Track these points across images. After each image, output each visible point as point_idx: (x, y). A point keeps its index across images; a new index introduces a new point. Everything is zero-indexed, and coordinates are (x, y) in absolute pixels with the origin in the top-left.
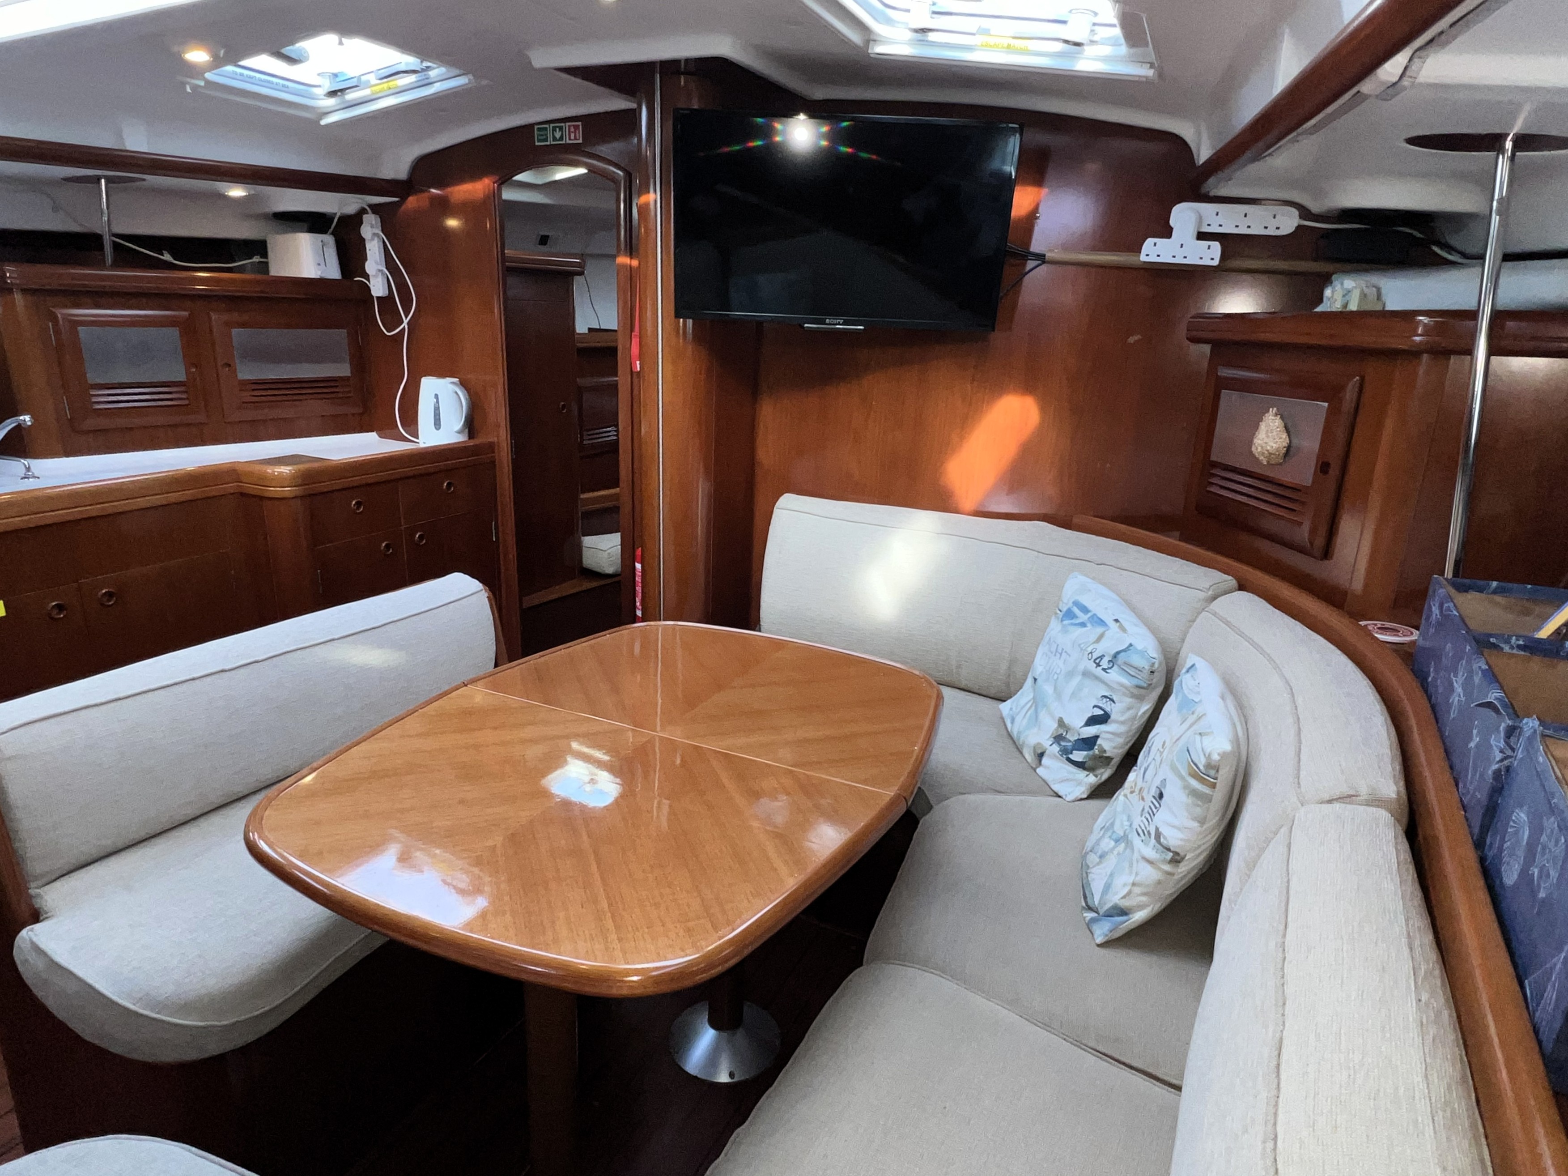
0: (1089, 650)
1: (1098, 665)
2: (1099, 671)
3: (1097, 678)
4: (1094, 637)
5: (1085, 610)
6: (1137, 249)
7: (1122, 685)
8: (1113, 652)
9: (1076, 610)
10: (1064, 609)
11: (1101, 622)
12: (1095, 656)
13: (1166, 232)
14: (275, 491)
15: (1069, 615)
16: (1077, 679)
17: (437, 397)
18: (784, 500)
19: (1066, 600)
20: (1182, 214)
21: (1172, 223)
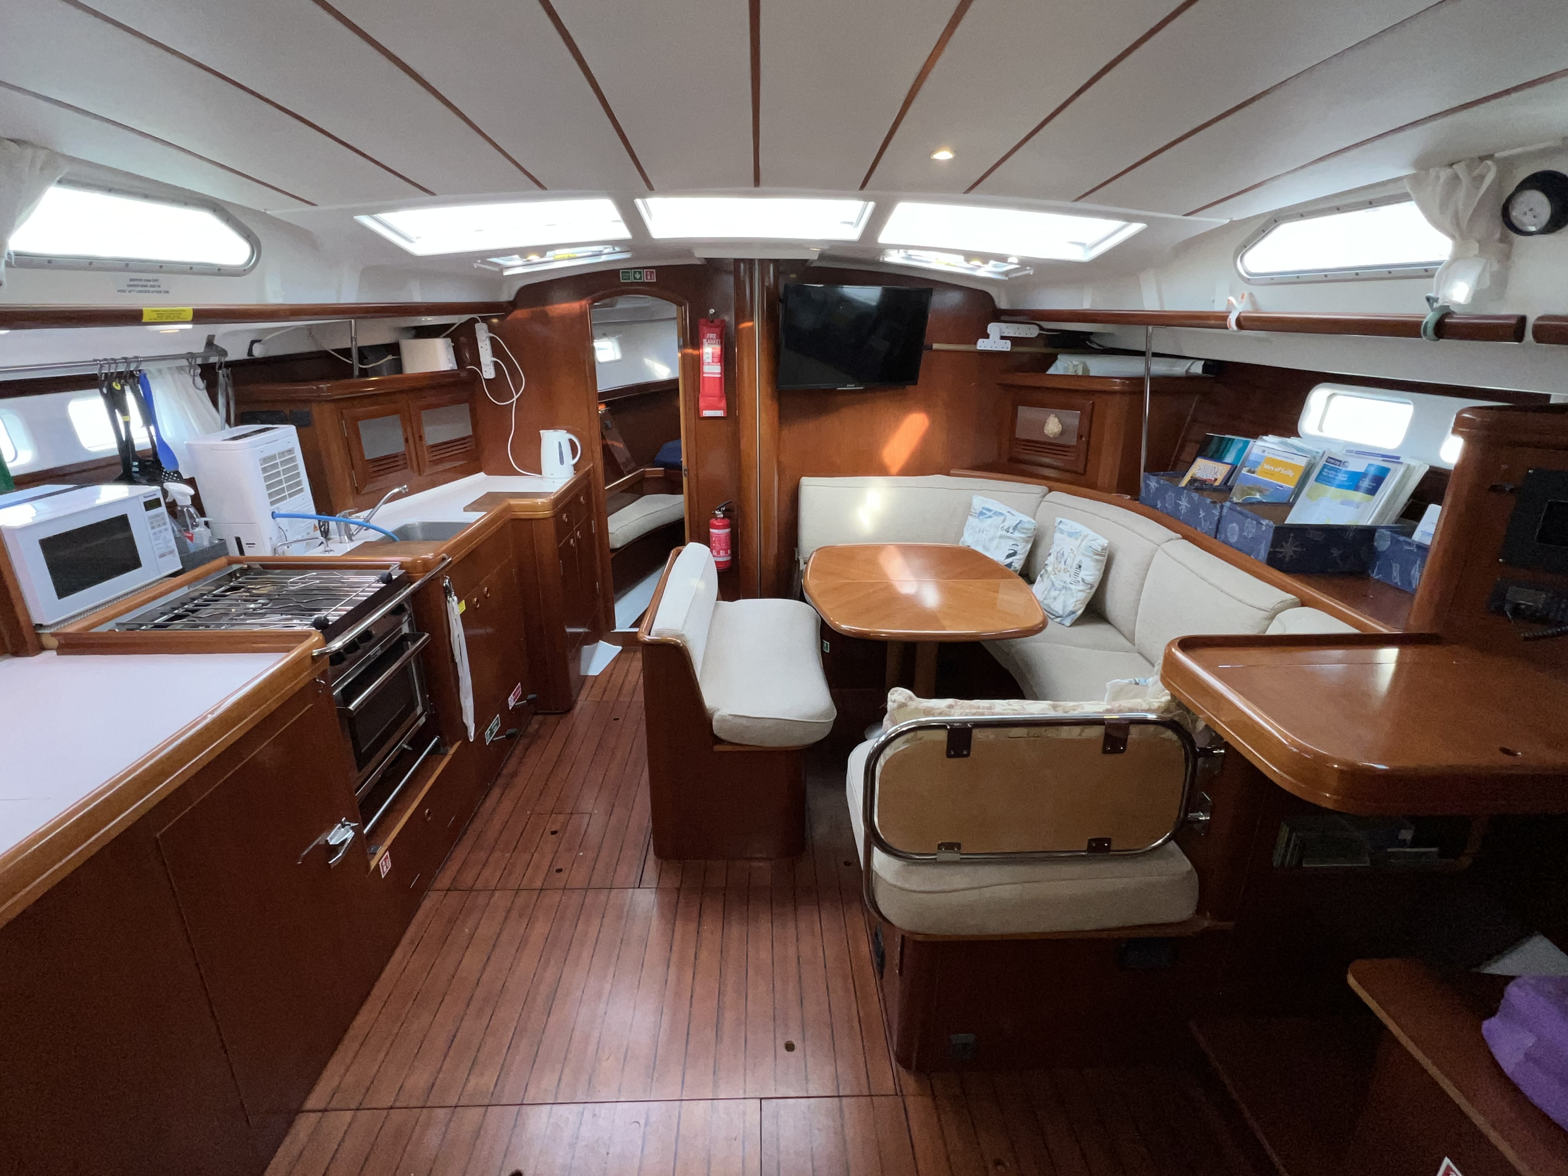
0: (1001, 526)
1: (1008, 532)
2: (1009, 534)
3: (1009, 538)
4: (1000, 522)
5: (990, 510)
6: (976, 344)
7: (1022, 538)
8: (1014, 525)
10: (978, 512)
11: (1001, 514)
12: (1005, 528)
13: (987, 336)
14: (540, 514)
15: (981, 514)
16: (996, 541)
17: (560, 443)
18: (805, 481)
19: (976, 508)
20: (994, 329)
21: (989, 332)
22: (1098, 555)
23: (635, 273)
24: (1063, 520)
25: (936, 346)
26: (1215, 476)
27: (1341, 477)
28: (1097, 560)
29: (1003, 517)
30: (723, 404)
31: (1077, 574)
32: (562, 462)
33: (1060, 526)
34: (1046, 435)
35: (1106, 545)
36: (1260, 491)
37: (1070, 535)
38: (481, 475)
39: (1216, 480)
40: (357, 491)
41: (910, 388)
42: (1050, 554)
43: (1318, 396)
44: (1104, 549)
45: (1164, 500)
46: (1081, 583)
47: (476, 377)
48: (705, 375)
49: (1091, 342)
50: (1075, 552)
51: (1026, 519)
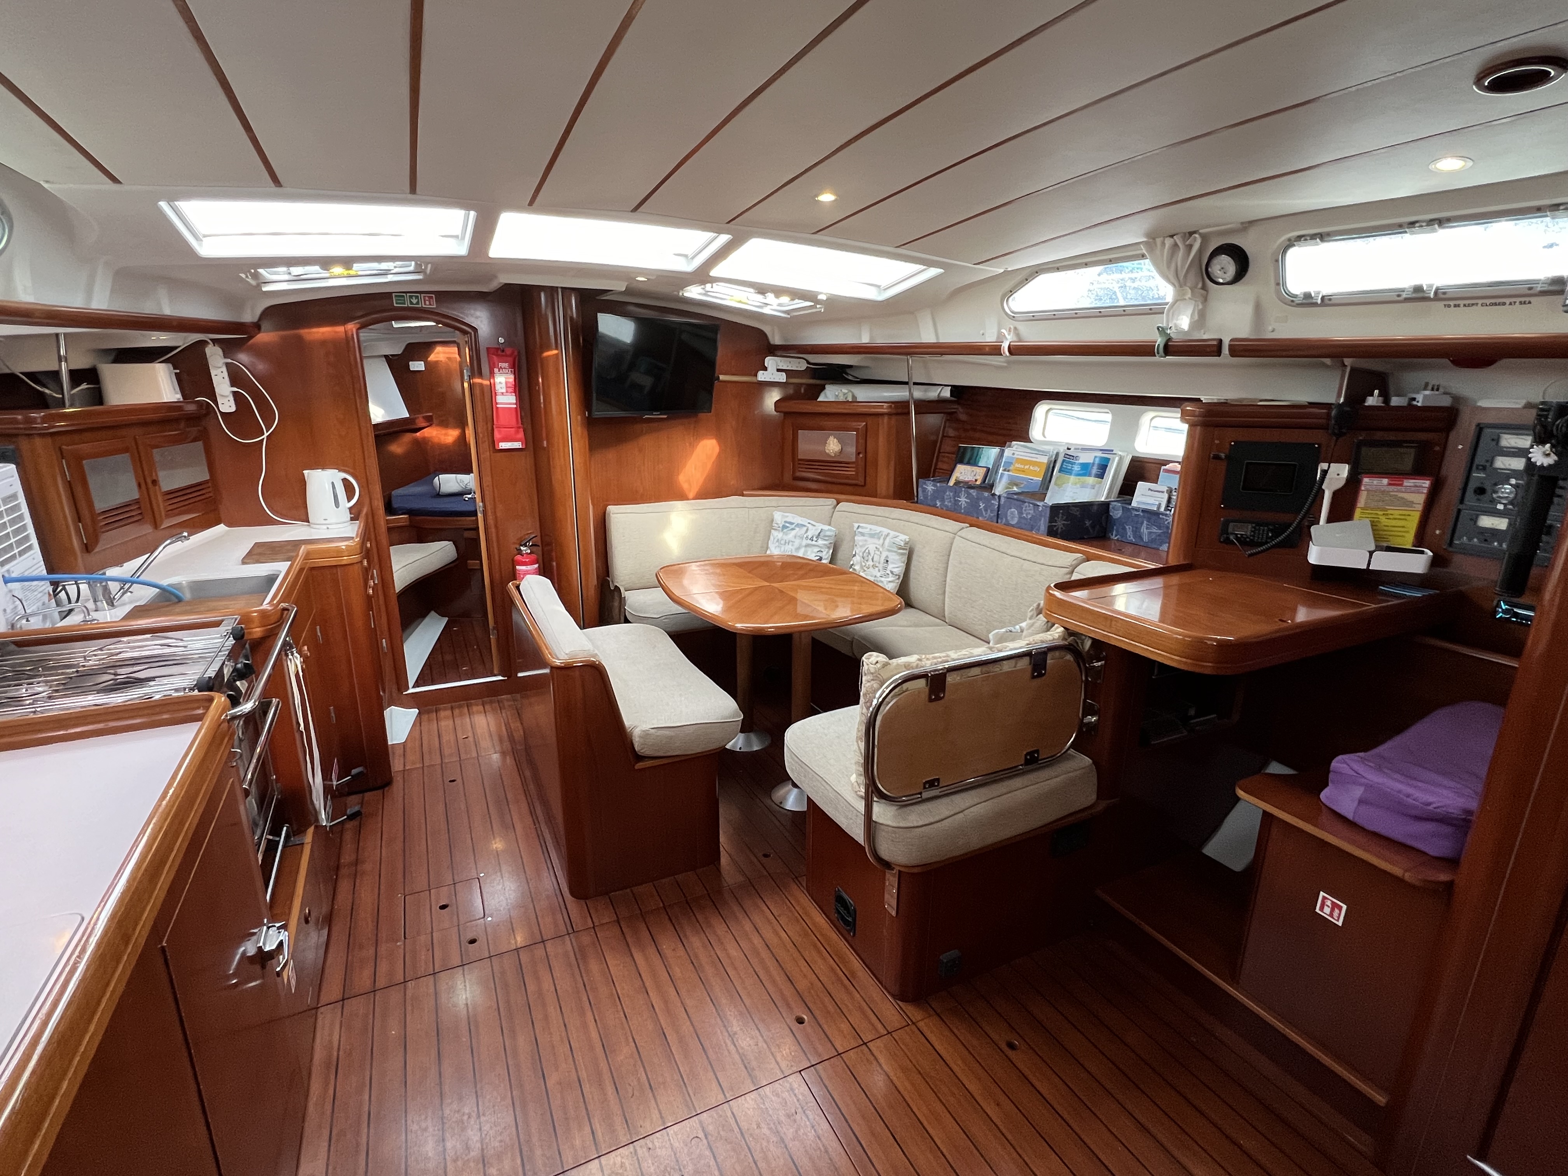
0: (805, 536)
1: (812, 540)
2: (814, 543)
3: (814, 545)
4: (803, 532)
5: (792, 523)
6: (756, 375)
7: (824, 544)
8: (817, 534)
9: (788, 525)
10: (781, 526)
11: (805, 526)
12: (809, 537)
13: (765, 369)
15: (784, 527)
16: (803, 549)
17: (333, 483)
18: (611, 509)
19: (779, 522)
20: (770, 361)
21: (766, 365)
22: (900, 549)
23: (411, 297)
24: (861, 525)
25: (722, 377)
26: (975, 478)
27: (1076, 468)
28: (902, 554)
29: (805, 529)
30: (521, 435)
31: (885, 569)
32: (337, 504)
33: (860, 530)
34: (828, 455)
35: (907, 540)
36: (1017, 485)
37: (872, 536)
38: (221, 528)
39: (976, 480)
40: (87, 549)
41: (702, 416)
42: (855, 555)
43: (1041, 410)
44: (906, 543)
45: (943, 500)
46: (891, 575)
47: (208, 412)
48: (498, 406)
49: (847, 374)
50: (881, 549)
51: (826, 527)
